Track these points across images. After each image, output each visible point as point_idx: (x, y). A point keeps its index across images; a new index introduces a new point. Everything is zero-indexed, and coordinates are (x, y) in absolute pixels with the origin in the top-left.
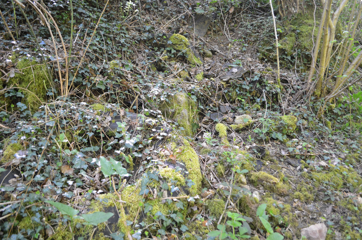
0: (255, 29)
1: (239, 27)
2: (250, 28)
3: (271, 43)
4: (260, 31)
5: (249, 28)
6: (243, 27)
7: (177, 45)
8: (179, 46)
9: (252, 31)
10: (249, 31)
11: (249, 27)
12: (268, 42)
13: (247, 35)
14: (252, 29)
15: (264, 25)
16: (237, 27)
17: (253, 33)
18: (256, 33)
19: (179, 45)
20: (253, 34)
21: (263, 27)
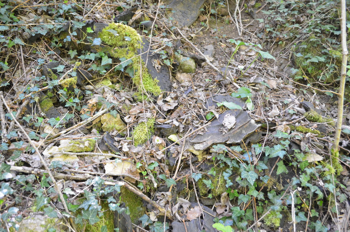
0: (293, 15)
1: (263, 9)
2: (284, 13)
3: (324, 48)
4: (302, 20)
5: (281, 11)
6: (272, 9)
7: (116, 48)
8: (120, 50)
9: (286, 19)
10: (280, 19)
11: (282, 9)
12: (318, 45)
13: (277, 24)
14: (286, 14)
15: (311, 8)
16: (259, 8)
17: (288, 22)
18: (293, 23)
19: (121, 47)
20: (287, 25)
21: (309, 11)
